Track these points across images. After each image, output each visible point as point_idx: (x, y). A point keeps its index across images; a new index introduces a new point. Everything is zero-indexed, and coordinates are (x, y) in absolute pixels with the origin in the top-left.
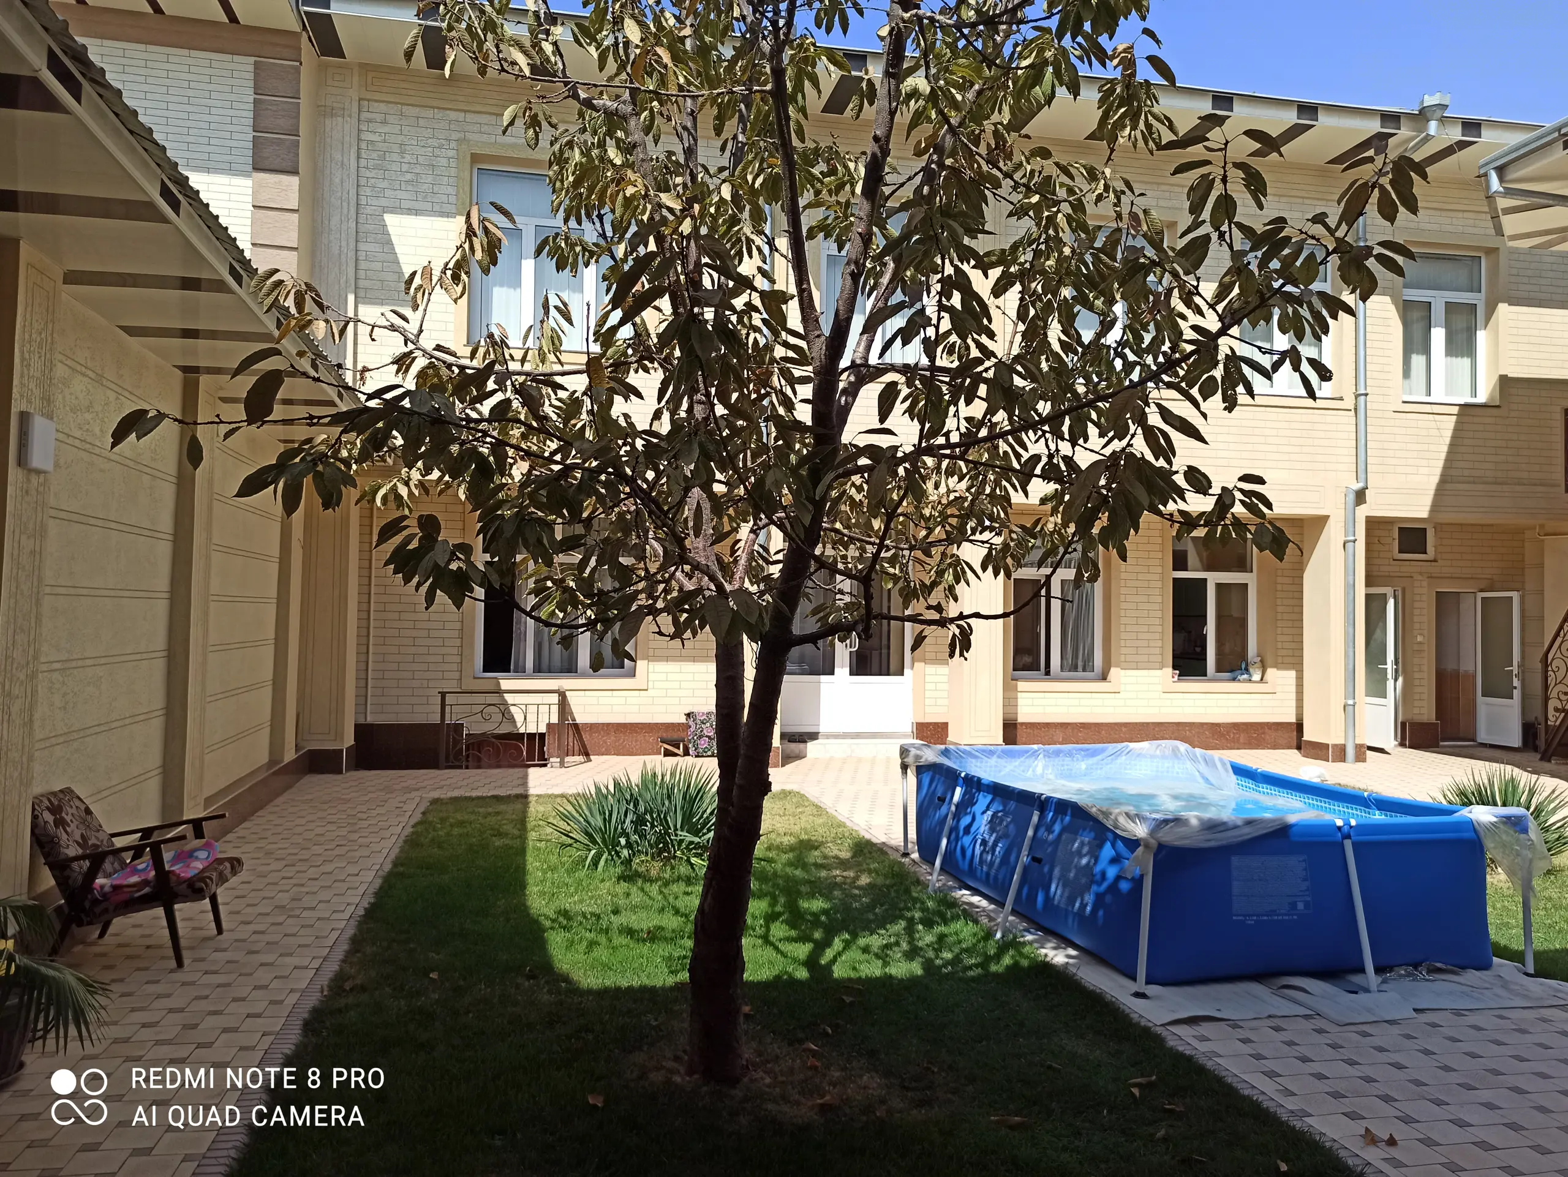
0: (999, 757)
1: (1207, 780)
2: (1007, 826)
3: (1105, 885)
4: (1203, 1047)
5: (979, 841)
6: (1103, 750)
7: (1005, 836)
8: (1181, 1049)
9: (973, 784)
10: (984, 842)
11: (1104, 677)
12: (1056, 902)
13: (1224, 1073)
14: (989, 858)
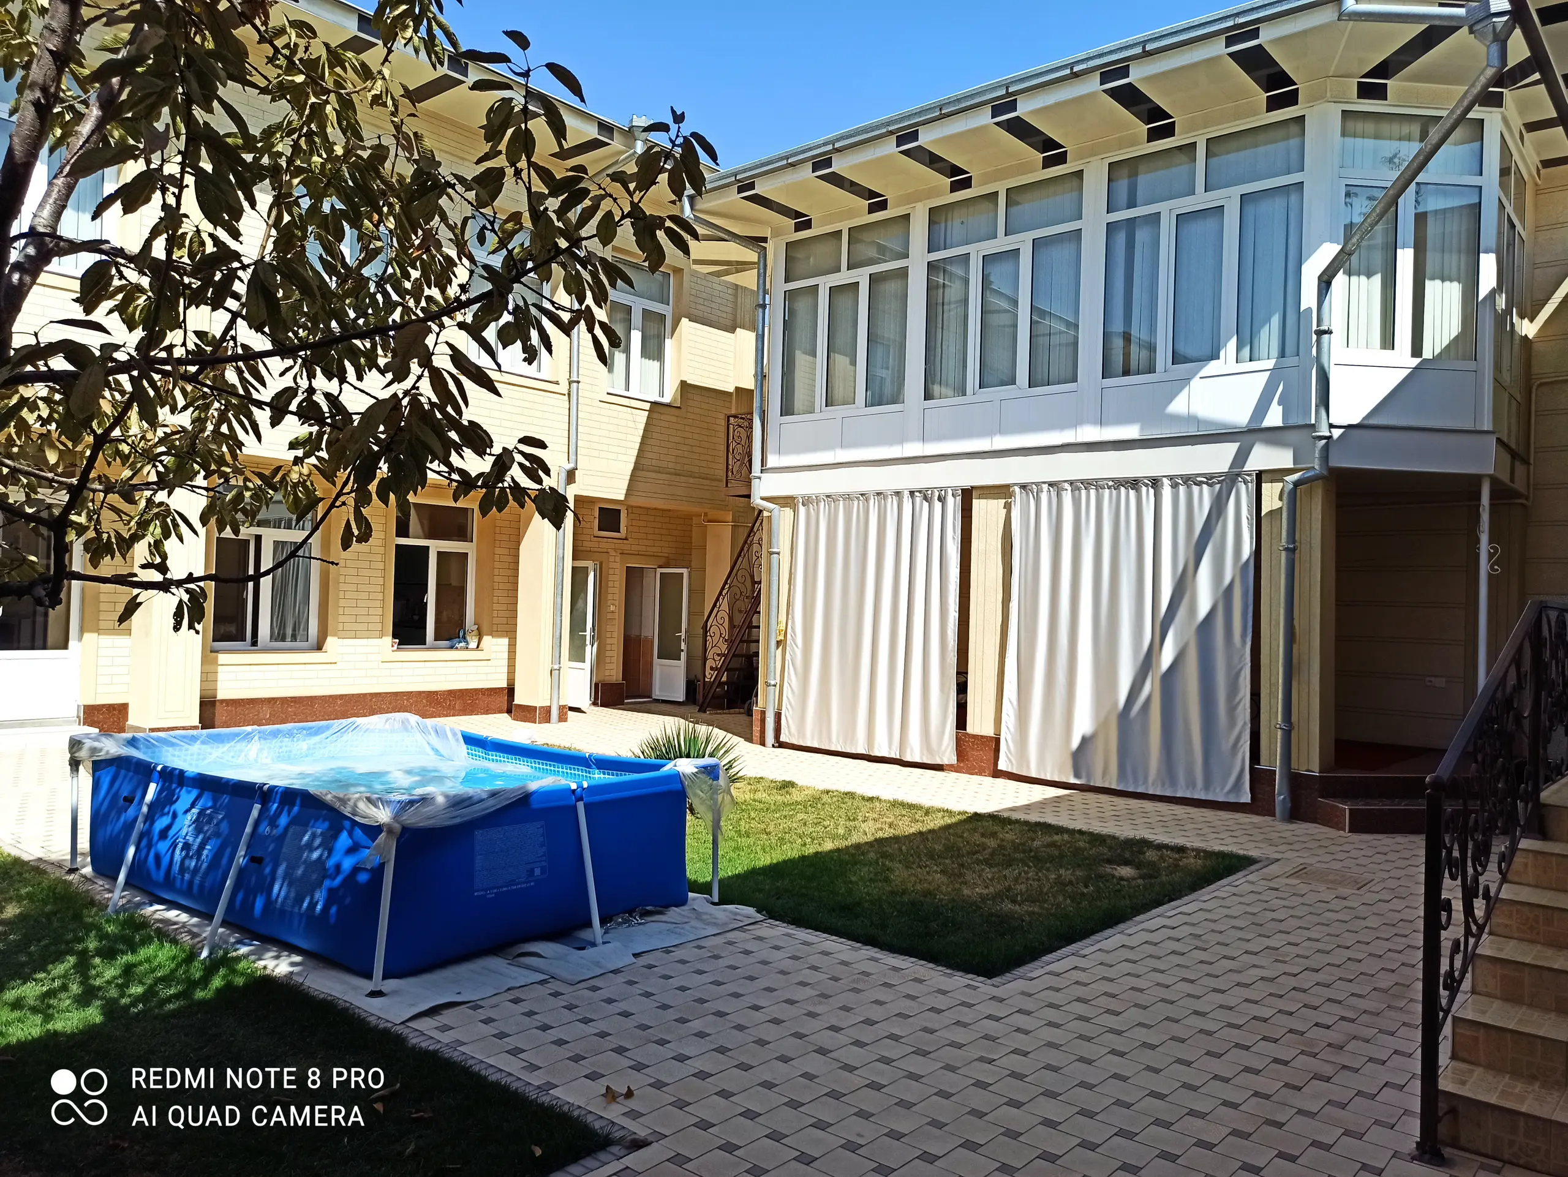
0: (203, 743)
1: (436, 751)
2: (217, 824)
3: (339, 880)
4: (446, 1038)
5: (180, 846)
6: (328, 728)
7: (217, 834)
8: (424, 1045)
9: (173, 779)
10: (187, 846)
11: (319, 647)
12: (278, 905)
13: (470, 1062)
14: (193, 864)
